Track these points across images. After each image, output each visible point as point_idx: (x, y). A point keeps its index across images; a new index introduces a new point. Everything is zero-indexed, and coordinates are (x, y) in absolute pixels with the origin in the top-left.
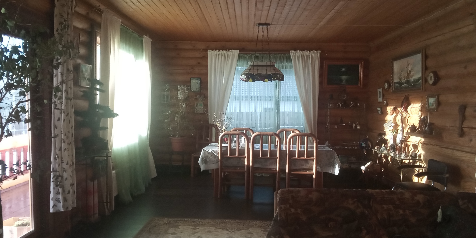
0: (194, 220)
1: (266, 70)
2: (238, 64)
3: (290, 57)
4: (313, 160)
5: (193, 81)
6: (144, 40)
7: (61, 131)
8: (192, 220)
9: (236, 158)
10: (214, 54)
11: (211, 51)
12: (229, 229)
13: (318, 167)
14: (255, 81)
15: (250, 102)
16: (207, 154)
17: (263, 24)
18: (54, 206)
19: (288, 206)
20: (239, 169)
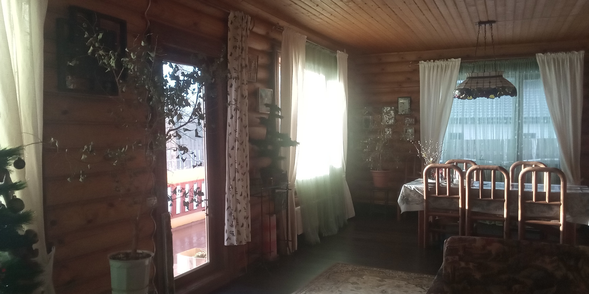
0: (384, 271)
1: (490, 82)
2: (460, 77)
3: (536, 62)
4: (560, 205)
5: (401, 101)
6: (337, 56)
7: (235, 161)
8: (382, 271)
9: (447, 198)
10: (428, 66)
11: (424, 63)
12: (425, 286)
13: (567, 216)
14: (476, 98)
15: (478, 125)
16: (408, 191)
17: (485, 23)
18: (229, 238)
19: (457, 258)
20: (450, 212)
